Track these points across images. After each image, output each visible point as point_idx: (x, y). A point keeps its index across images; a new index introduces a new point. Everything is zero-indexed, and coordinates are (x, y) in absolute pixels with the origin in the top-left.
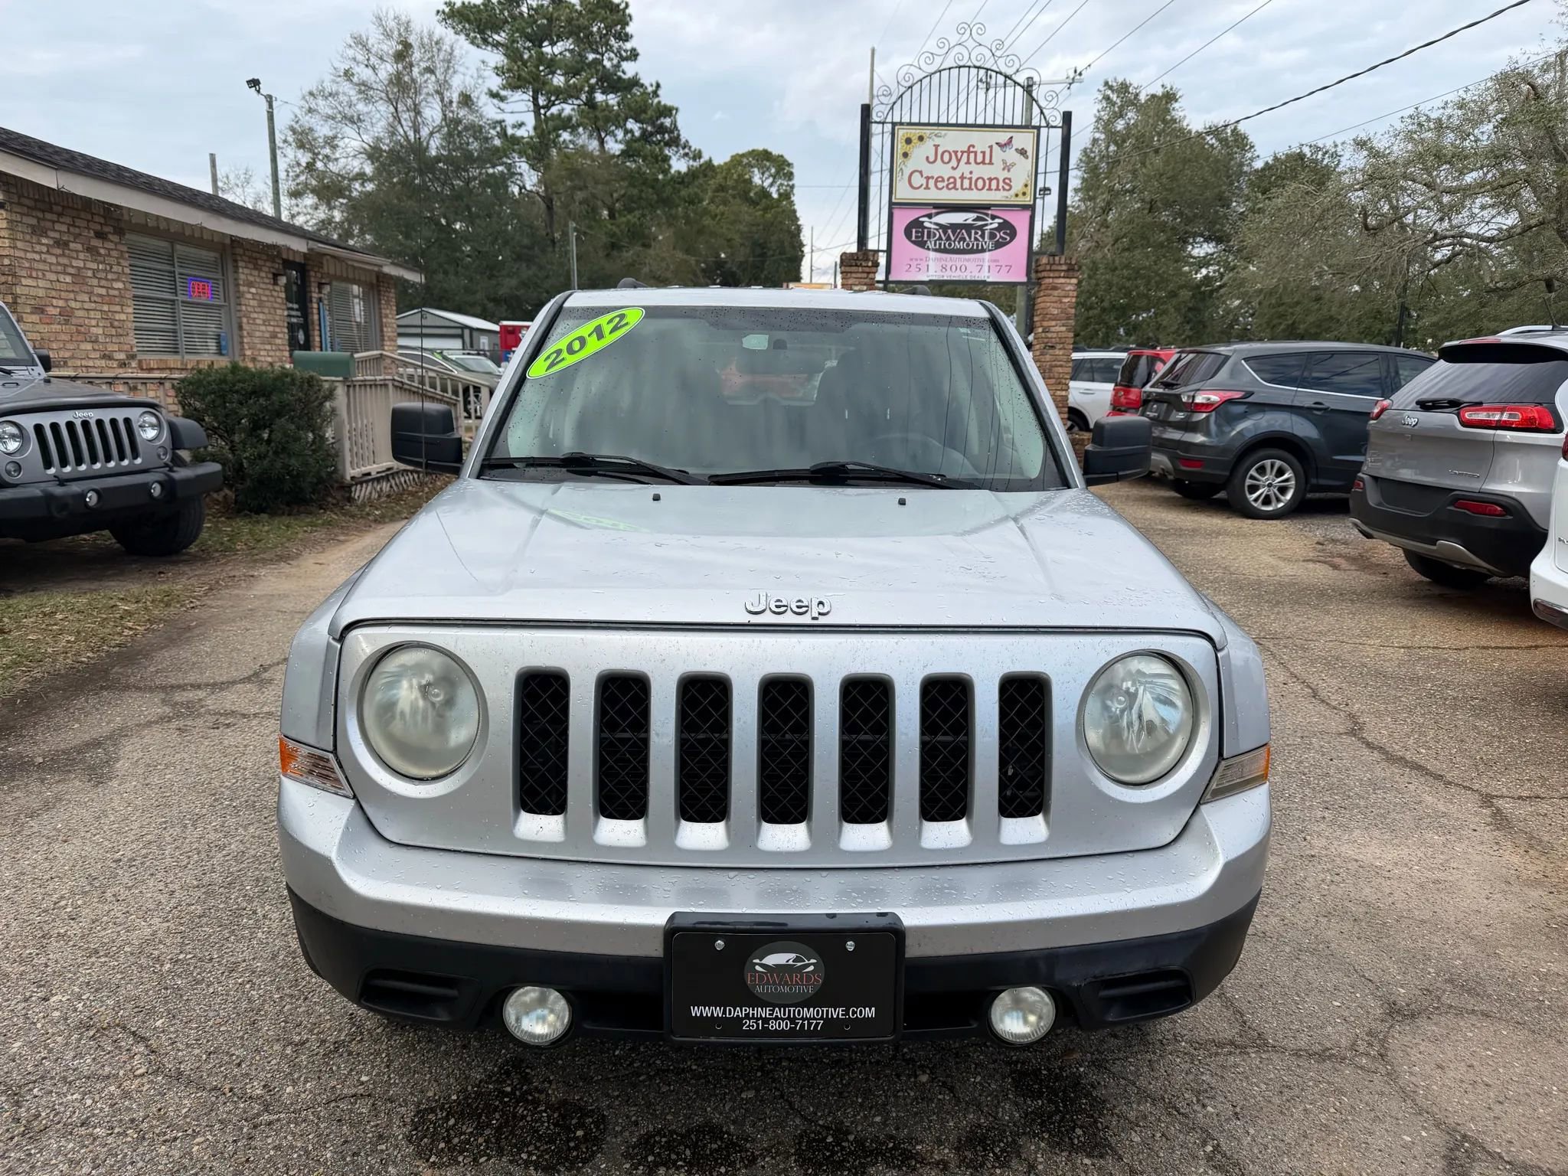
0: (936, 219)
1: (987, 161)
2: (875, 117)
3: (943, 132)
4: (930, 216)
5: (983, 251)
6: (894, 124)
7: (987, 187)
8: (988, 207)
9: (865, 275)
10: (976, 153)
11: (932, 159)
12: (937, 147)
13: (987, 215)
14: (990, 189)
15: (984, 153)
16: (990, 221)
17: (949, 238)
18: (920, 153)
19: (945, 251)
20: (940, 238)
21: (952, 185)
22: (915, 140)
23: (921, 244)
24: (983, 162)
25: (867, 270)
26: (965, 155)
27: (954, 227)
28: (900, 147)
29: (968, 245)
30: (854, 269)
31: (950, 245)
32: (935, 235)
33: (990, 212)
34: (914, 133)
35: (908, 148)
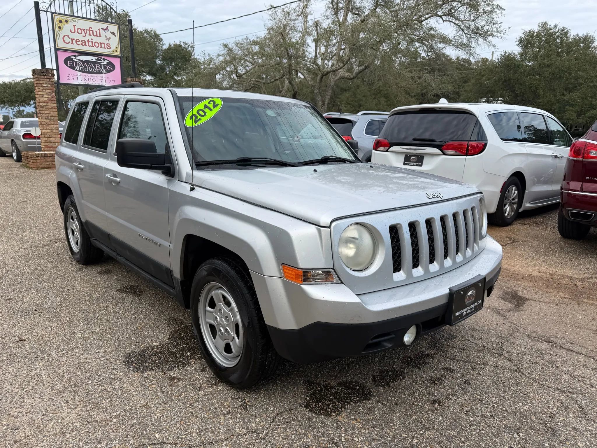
0: (77, 58)
1: (98, 35)
2: (41, 7)
3: (77, 20)
4: (75, 56)
5: (101, 73)
6: (52, 13)
7: (100, 46)
8: (102, 55)
9: (48, 80)
10: (93, 31)
11: (73, 31)
12: (74, 26)
13: (101, 58)
15: (96, 31)
16: (103, 61)
17: (85, 67)
18: (67, 28)
19: (84, 72)
20: (81, 66)
21: (84, 43)
22: (63, 21)
23: (73, 68)
24: (97, 36)
25: (49, 77)
26: (88, 31)
27: (88, 62)
28: (57, 24)
29: (95, 70)
30: (42, 77)
31: (86, 69)
32: (79, 65)
33: (102, 57)
34: (63, 18)
35: (60, 25)
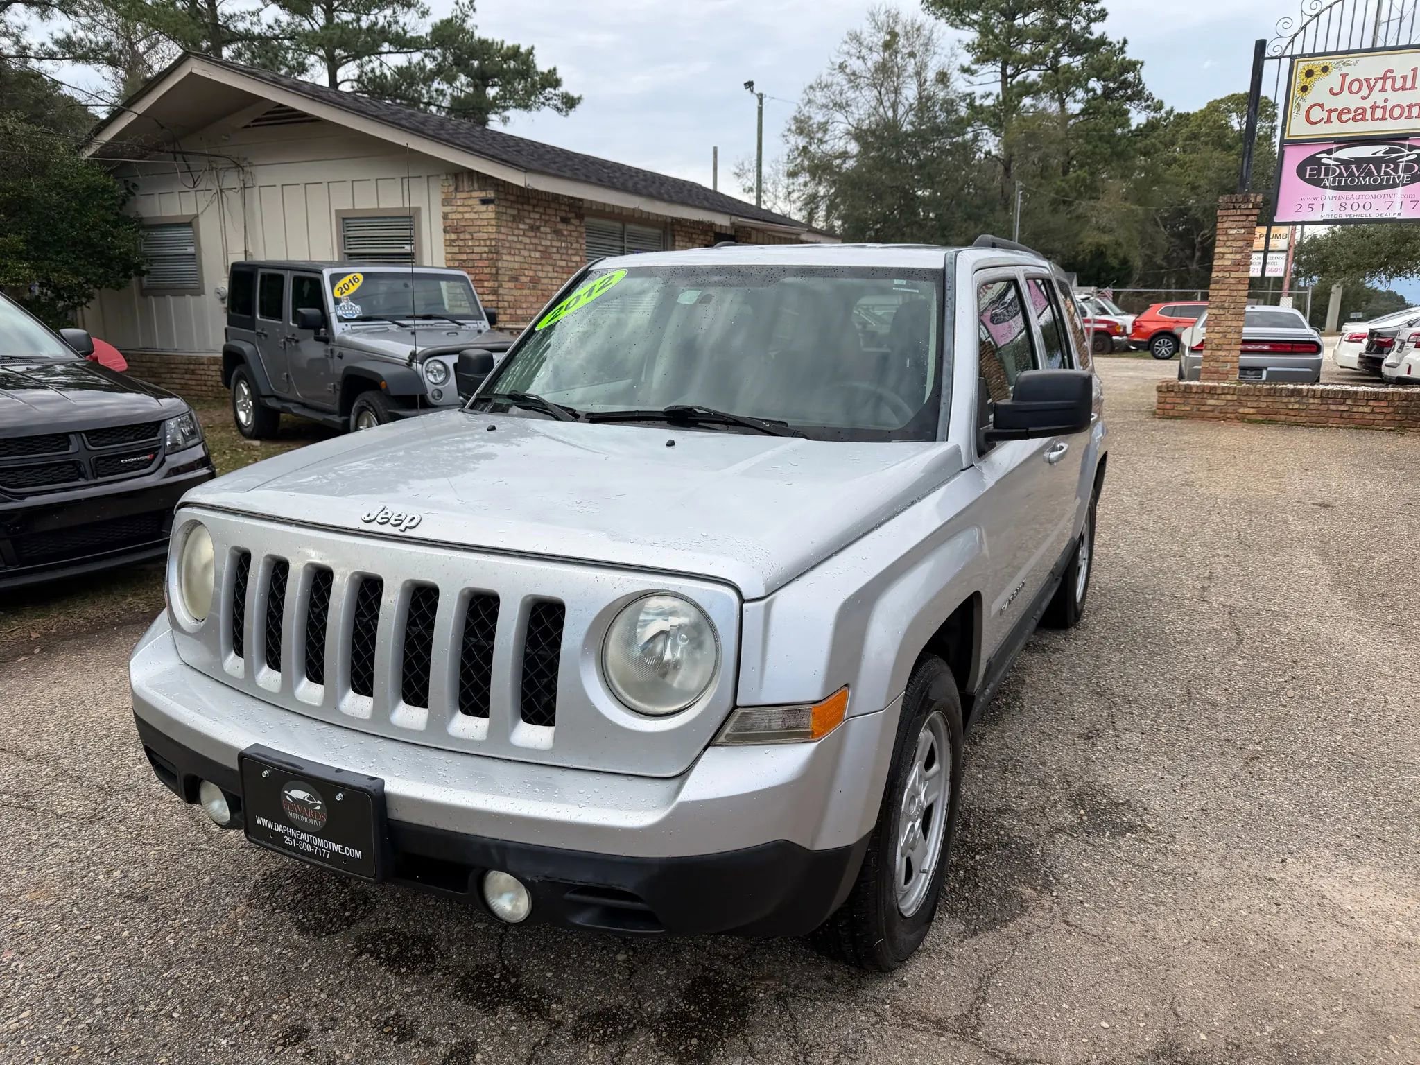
0: (1335, 155)
1: (1409, 85)
2: (1269, 51)
3: (1353, 60)
4: (1329, 152)
5: (1395, 185)
6: (1293, 57)
7: (1406, 114)
8: (1405, 137)
9: (1244, 218)
10: (1394, 79)
11: (1336, 90)
12: (1344, 76)
13: (1403, 146)
14: (1409, 117)
15: (1404, 78)
16: (1407, 152)
17: (1351, 174)
18: (1320, 89)
19: (1346, 188)
20: (1341, 174)
21: (1360, 115)
22: (1317, 71)
23: (1316, 182)
24: (1403, 88)
25: (1247, 212)
26: (1380, 82)
27: (1359, 162)
28: (1299, 80)
29: (1375, 180)
30: (1229, 212)
31: (1352, 181)
32: (1334, 171)
33: (1407, 143)
34: (1316, 64)
35: (1307, 81)
